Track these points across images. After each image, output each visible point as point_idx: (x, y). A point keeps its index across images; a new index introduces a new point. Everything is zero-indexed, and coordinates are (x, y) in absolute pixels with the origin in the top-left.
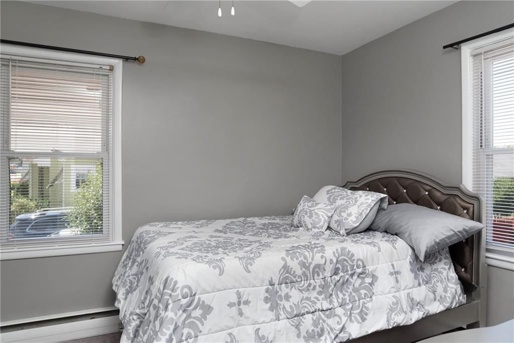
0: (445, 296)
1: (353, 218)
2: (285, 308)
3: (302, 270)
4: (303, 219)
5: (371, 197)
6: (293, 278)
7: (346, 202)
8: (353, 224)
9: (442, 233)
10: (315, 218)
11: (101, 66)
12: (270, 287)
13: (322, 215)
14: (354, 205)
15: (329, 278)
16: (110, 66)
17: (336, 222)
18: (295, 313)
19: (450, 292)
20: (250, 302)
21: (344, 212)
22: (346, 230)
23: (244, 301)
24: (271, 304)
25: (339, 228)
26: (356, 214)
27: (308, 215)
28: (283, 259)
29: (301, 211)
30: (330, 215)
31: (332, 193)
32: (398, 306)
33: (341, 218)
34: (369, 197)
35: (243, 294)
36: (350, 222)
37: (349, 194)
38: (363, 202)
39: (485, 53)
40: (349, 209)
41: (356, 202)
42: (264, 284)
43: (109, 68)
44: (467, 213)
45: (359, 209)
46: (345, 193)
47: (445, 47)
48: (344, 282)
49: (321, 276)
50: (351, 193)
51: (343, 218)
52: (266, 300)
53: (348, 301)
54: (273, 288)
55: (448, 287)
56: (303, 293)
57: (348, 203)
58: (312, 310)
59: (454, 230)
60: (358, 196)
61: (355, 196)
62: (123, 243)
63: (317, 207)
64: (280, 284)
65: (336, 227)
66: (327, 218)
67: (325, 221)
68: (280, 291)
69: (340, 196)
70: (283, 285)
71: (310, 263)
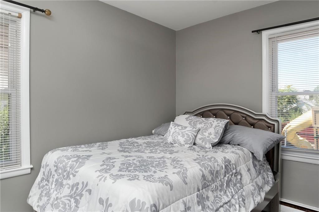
0: (269, 180)
1: (213, 136)
2: (209, 207)
3: (211, 176)
4: (177, 138)
5: (220, 122)
6: (208, 183)
7: (205, 126)
8: (214, 140)
9: (269, 143)
10: (187, 137)
11: (10, 12)
12: (198, 192)
13: (191, 135)
14: (211, 127)
15: (223, 179)
16: (19, 13)
17: (200, 139)
18: (215, 209)
19: (270, 177)
20: (191, 207)
21: (206, 132)
22: (211, 144)
23: (188, 207)
24: (201, 206)
25: (204, 143)
26: (214, 133)
27: (181, 135)
28: (201, 170)
29: (173, 133)
30: (196, 134)
31: (190, 119)
32: (255, 191)
33: (204, 136)
34: (219, 122)
35: (186, 202)
36: (212, 139)
37: (204, 120)
38: (216, 125)
39: (277, 37)
40: (208, 130)
41: (212, 125)
42: (195, 192)
43: (18, 15)
44: (271, 129)
45: (215, 130)
46: (201, 120)
47: (253, 32)
48: (229, 180)
49: (219, 179)
50: (205, 119)
51: (206, 136)
52: (199, 203)
53: (234, 193)
54: (200, 193)
55: (268, 174)
56: (214, 193)
57: (206, 126)
58: (222, 204)
59: (273, 140)
60: (212, 121)
61: (210, 121)
62: (32, 166)
63: (186, 130)
64: (202, 189)
65: (201, 142)
66: (194, 137)
67: (193, 138)
68: (204, 195)
69: (198, 122)
70: (204, 190)
71: (214, 171)
